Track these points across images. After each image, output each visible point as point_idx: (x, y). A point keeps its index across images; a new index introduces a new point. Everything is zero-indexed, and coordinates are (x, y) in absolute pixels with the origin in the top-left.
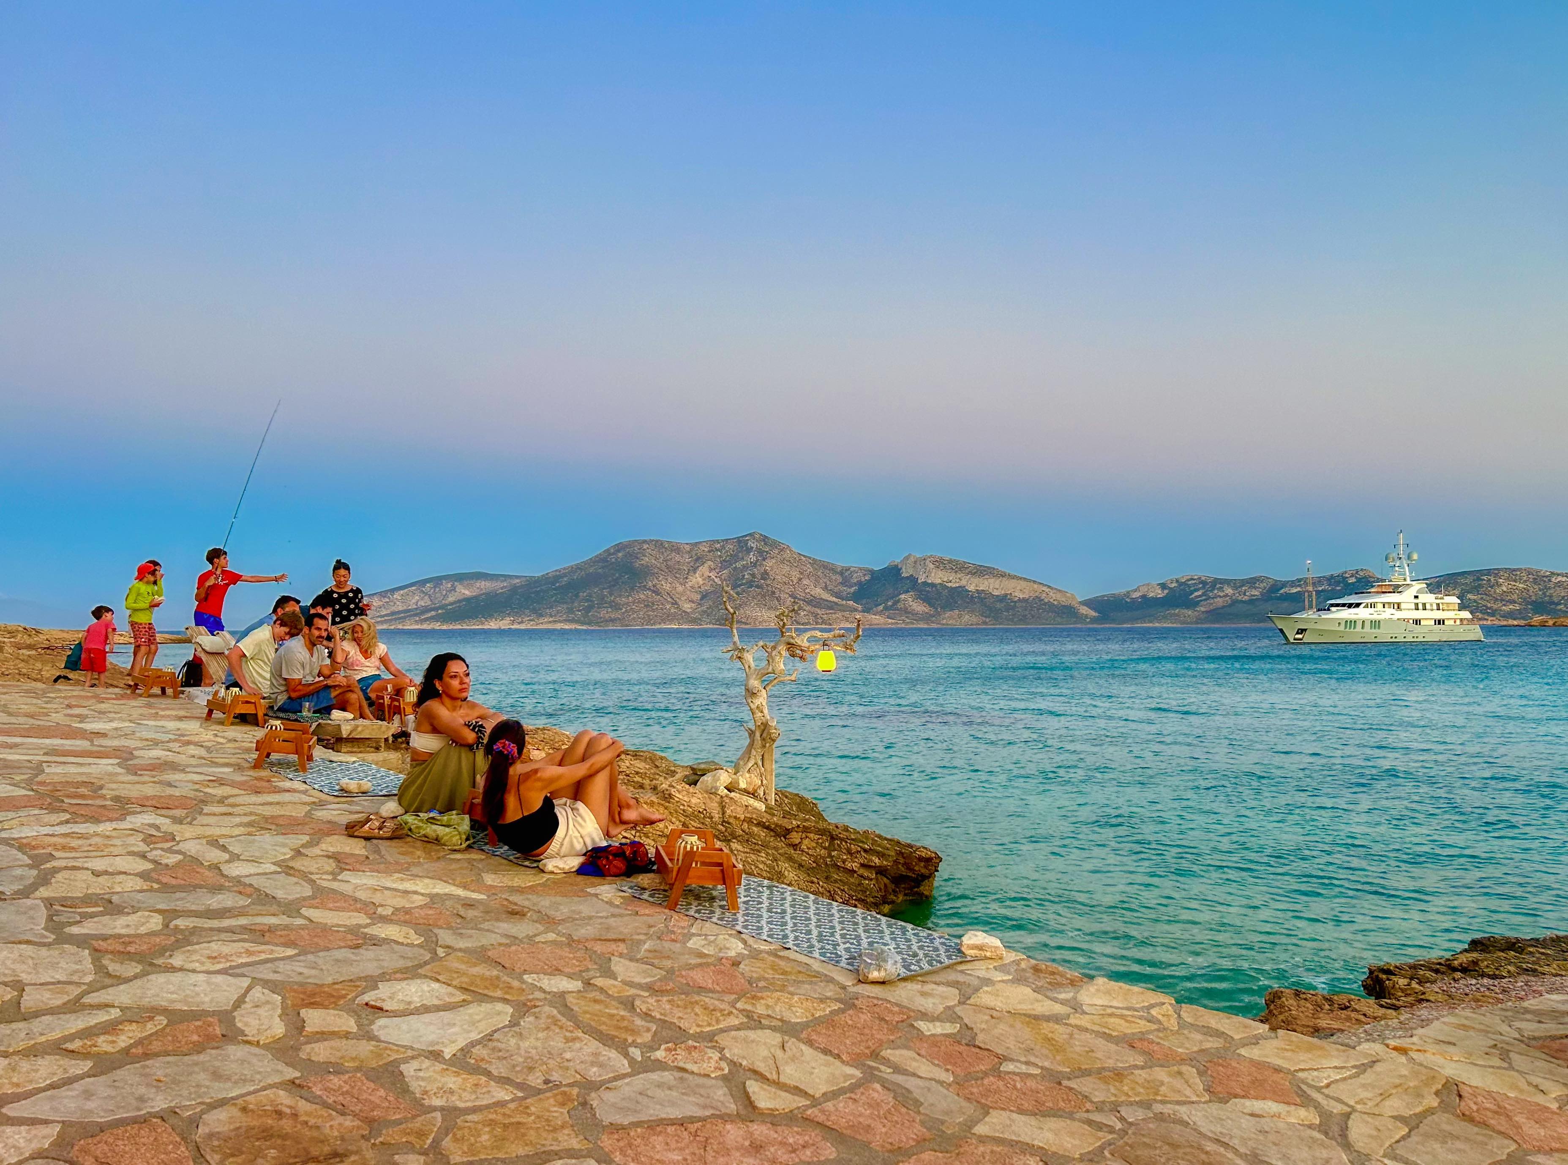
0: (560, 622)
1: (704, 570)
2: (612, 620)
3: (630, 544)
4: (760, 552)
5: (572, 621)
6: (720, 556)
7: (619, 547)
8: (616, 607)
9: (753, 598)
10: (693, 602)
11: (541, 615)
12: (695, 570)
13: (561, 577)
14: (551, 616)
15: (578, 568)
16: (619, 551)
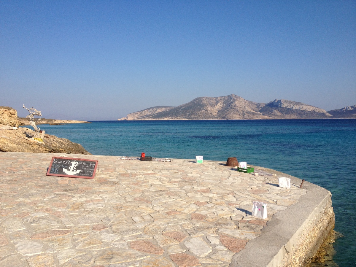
0: (182, 118)
1: (219, 104)
2: (195, 118)
3: (200, 98)
4: (234, 99)
5: (185, 118)
6: (223, 101)
7: (197, 99)
8: (196, 114)
9: (232, 112)
10: (216, 113)
11: (177, 116)
12: (217, 104)
13: (182, 107)
14: (180, 117)
15: (186, 104)
16: (197, 100)
